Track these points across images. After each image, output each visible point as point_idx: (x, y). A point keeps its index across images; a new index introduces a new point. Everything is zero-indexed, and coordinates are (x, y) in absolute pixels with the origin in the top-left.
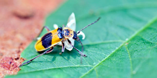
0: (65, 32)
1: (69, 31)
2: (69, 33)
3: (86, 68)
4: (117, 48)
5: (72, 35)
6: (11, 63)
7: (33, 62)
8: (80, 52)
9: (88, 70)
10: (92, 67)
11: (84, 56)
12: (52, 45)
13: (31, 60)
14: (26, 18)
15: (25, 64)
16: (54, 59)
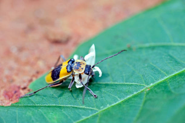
0: (75, 65)
1: (81, 64)
2: (80, 67)
3: (90, 111)
4: (135, 93)
5: (82, 69)
6: (16, 92)
7: (36, 95)
8: (91, 92)
9: (92, 113)
10: (97, 111)
11: (94, 96)
12: (60, 78)
13: (35, 93)
14: (57, 42)
15: (27, 96)
16: (61, 95)
